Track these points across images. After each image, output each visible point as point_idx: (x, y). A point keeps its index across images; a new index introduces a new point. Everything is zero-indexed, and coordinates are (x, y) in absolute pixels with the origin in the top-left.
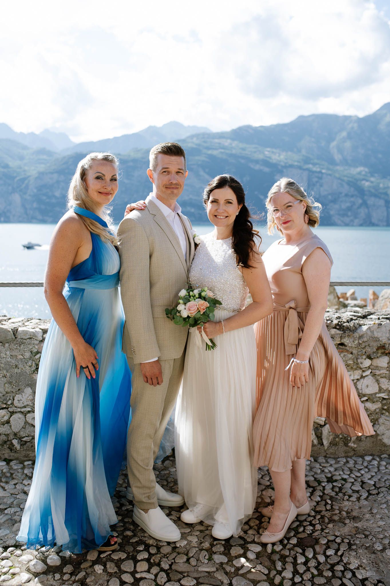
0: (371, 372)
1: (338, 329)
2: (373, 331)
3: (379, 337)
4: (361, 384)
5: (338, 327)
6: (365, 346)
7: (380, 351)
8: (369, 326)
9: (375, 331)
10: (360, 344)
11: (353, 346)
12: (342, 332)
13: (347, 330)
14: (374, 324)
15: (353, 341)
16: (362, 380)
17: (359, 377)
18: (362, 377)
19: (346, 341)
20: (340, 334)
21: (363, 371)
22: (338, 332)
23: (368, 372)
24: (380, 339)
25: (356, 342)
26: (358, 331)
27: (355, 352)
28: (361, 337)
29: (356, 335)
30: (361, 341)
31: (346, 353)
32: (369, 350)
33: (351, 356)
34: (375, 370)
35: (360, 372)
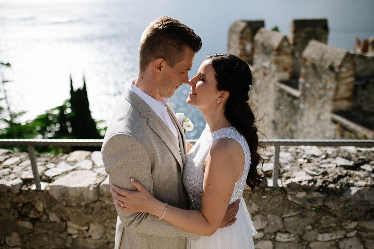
0: (357, 233)
1: (321, 192)
2: (363, 194)
3: (369, 200)
4: (343, 244)
5: (321, 190)
6: (352, 210)
7: (369, 214)
8: (359, 189)
9: (365, 194)
10: (345, 208)
11: (338, 209)
12: (325, 195)
13: (332, 194)
14: (366, 186)
15: (338, 205)
16: (345, 241)
17: (342, 237)
18: (346, 237)
19: (330, 204)
20: (322, 197)
21: (348, 232)
22: (321, 195)
23: (353, 234)
24: (371, 203)
25: (342, 206)
26: (345, 194)
27: (339, 215)
28: (347, 201)
29: (342, 198)
30: (347, 205)
31: (328, 217)
32: (356, 214)
33: (333, 219)
34: (362, 231)
35: (344, 232)
